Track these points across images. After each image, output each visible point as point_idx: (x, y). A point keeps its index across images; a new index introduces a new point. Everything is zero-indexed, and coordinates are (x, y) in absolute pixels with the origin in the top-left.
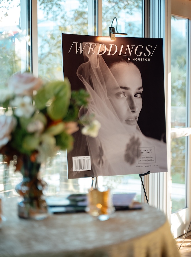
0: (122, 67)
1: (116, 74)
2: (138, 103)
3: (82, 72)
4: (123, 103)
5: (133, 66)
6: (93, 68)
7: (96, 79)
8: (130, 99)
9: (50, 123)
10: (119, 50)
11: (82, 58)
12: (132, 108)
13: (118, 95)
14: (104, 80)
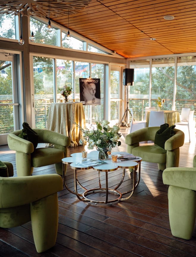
0: (91, 84)
1: (90, 86)
2: (95, 91)
3: (83, 85)
4: (92, 91)
5: (94, 84)
6: (86, 85)
7: (86, 86)
8: (93, 91)
9: (68, 91)
10: (91, 81)
11: (83, 83)
12: (93, 92)
13: (91, 90)
14: (88, 87)
